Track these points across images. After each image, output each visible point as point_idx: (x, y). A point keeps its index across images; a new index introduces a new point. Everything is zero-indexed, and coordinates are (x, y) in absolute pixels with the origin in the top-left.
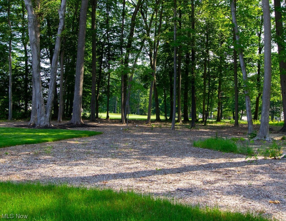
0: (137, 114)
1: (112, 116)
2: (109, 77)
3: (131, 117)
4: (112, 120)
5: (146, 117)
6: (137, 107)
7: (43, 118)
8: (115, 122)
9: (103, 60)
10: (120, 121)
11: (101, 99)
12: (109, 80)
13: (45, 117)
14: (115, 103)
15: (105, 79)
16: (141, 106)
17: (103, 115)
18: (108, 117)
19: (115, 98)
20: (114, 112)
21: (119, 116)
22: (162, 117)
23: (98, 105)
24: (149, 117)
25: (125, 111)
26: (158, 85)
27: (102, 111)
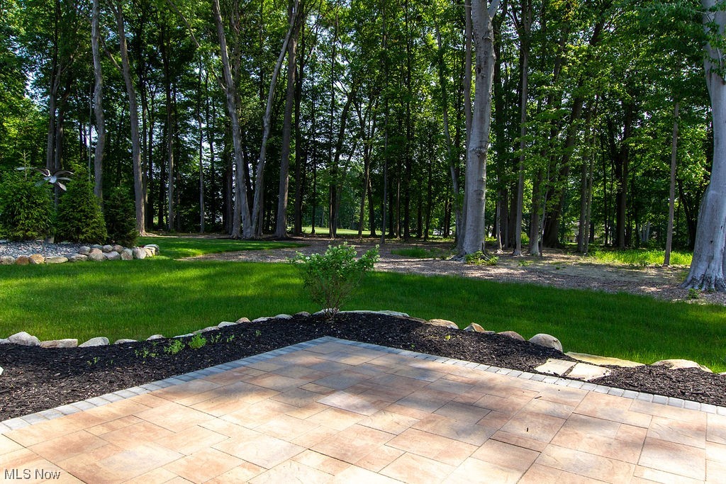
0: (351, 229)
1: (318, 230)
2: (315, 183)
3: (339, 232)
4: (317, 234)
5: (357, 232)
6: (352, 220)
7: (249, 230)
8: (323, 237)
9: (308, 162)
10: (328, 236)
11: (305, 209)
12: (314, 185)
13: (251, 228)
14: (322, 214)
15: (310, 185)
16: (356, 218)
17: (308, 230)
18: (313, 231)
19: (321, 208)
20: (320, 227)
21: (327, 231)
22: (378, 233)
23: (301, 217)
24: (360, 233)
25: (334, 225)
26: (375, 193)
27: (306, 225)
